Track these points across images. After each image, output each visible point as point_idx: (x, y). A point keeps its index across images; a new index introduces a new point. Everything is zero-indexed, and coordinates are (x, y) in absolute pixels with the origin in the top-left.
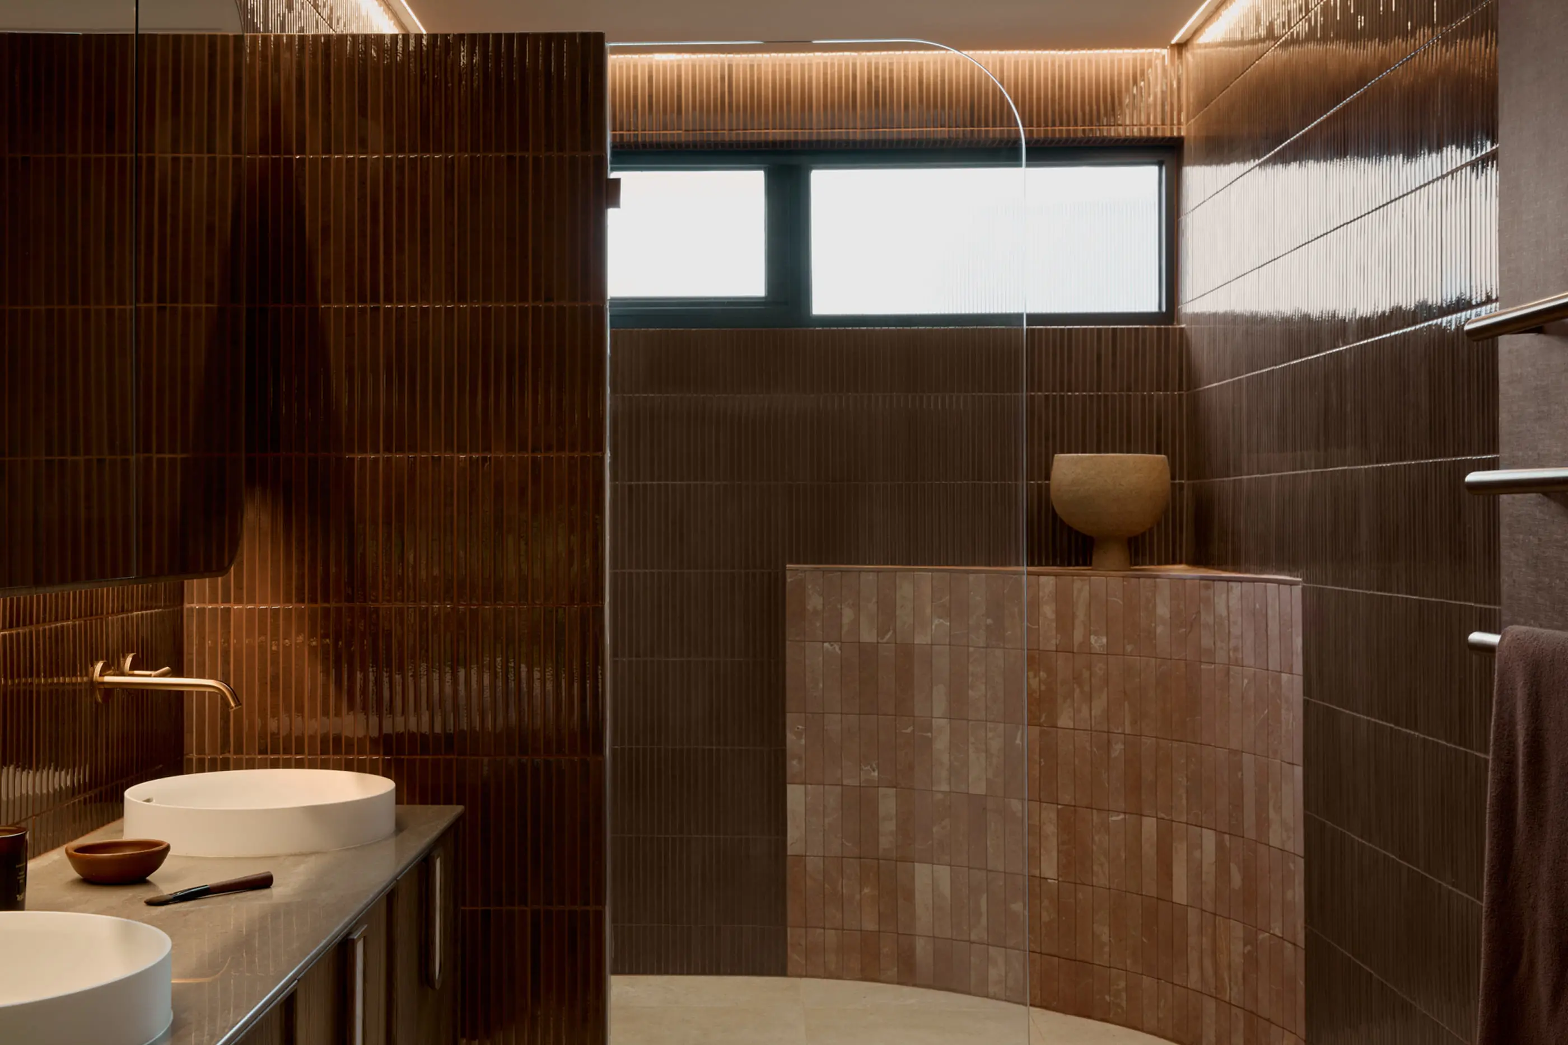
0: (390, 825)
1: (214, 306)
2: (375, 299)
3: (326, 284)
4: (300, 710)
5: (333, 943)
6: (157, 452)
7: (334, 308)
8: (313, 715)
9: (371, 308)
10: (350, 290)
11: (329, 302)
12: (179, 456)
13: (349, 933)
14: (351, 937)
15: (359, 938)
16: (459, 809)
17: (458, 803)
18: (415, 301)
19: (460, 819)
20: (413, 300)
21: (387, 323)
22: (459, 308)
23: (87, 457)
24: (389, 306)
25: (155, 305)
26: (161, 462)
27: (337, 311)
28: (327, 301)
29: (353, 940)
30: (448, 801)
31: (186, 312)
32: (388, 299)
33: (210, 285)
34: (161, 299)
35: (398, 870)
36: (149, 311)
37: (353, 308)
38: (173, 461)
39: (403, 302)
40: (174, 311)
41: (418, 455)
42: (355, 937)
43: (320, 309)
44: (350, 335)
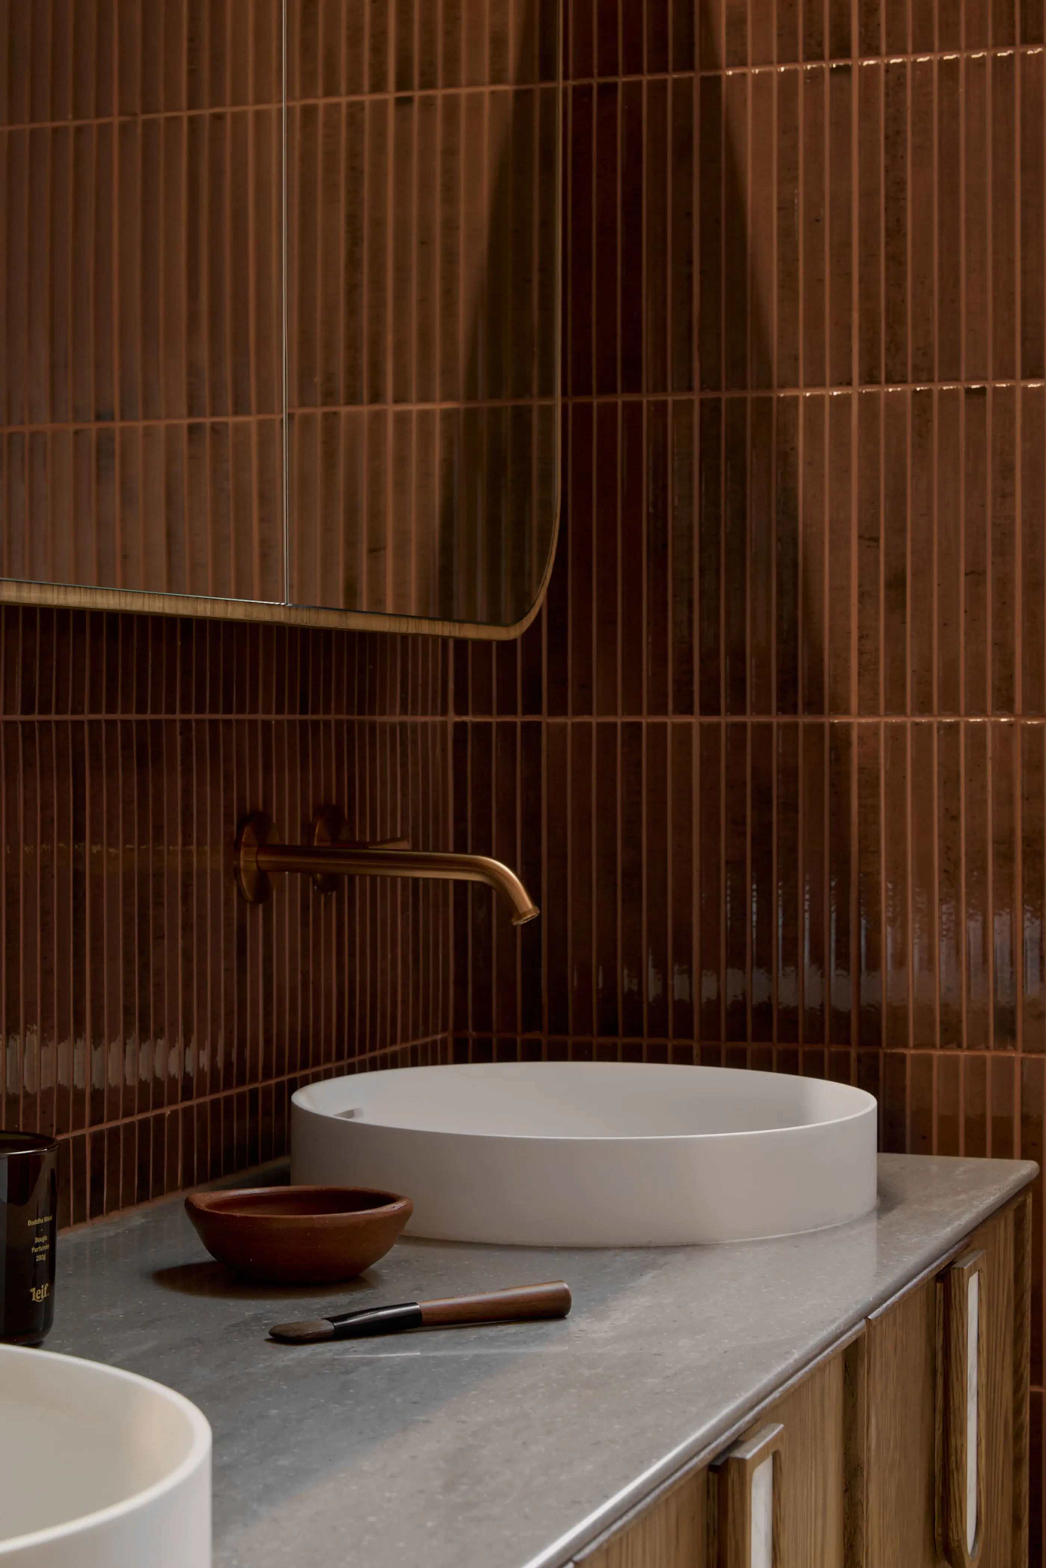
0: (868, 1195)
1: (508, 88)
2: (842, 49)
3: (737, 23)
4: (683, 954)
5: (686, 1468)
6: (396, 401)
7: (754, 75)
8: (710, 963)
9: (832, 69)
10: (787, 33)
11: (744, 64)
12: (437, 407)
13: (736, 1443)
14: (738, 1454)
15: (759, 1458)
16: (1026, 1168)
17: (1025, 1156)
18: (927, 49)
19: (1031, 1186)
20: (923, 47)
21: (867, 99)
22: (1024, 56)
23: (262, 417)
24: (872, 62)
25: (390, 95)
26: (402, 419)
27: (762, 81)
28: (739, 60)
29: (742, 1462)
30: (1003, 1150)
31: (451, 104)
32: (870, 50)
33: (498, 42)
34: (403, 82)
35: (881, 1287)
36: (379, 108)
37: (796, 72)
38: (425, 417)
39: (900, 51)
40: (428, 104)
41: (935, 387)
42: (748, 1456)
43: (724, 80)
44: (788, 129)
